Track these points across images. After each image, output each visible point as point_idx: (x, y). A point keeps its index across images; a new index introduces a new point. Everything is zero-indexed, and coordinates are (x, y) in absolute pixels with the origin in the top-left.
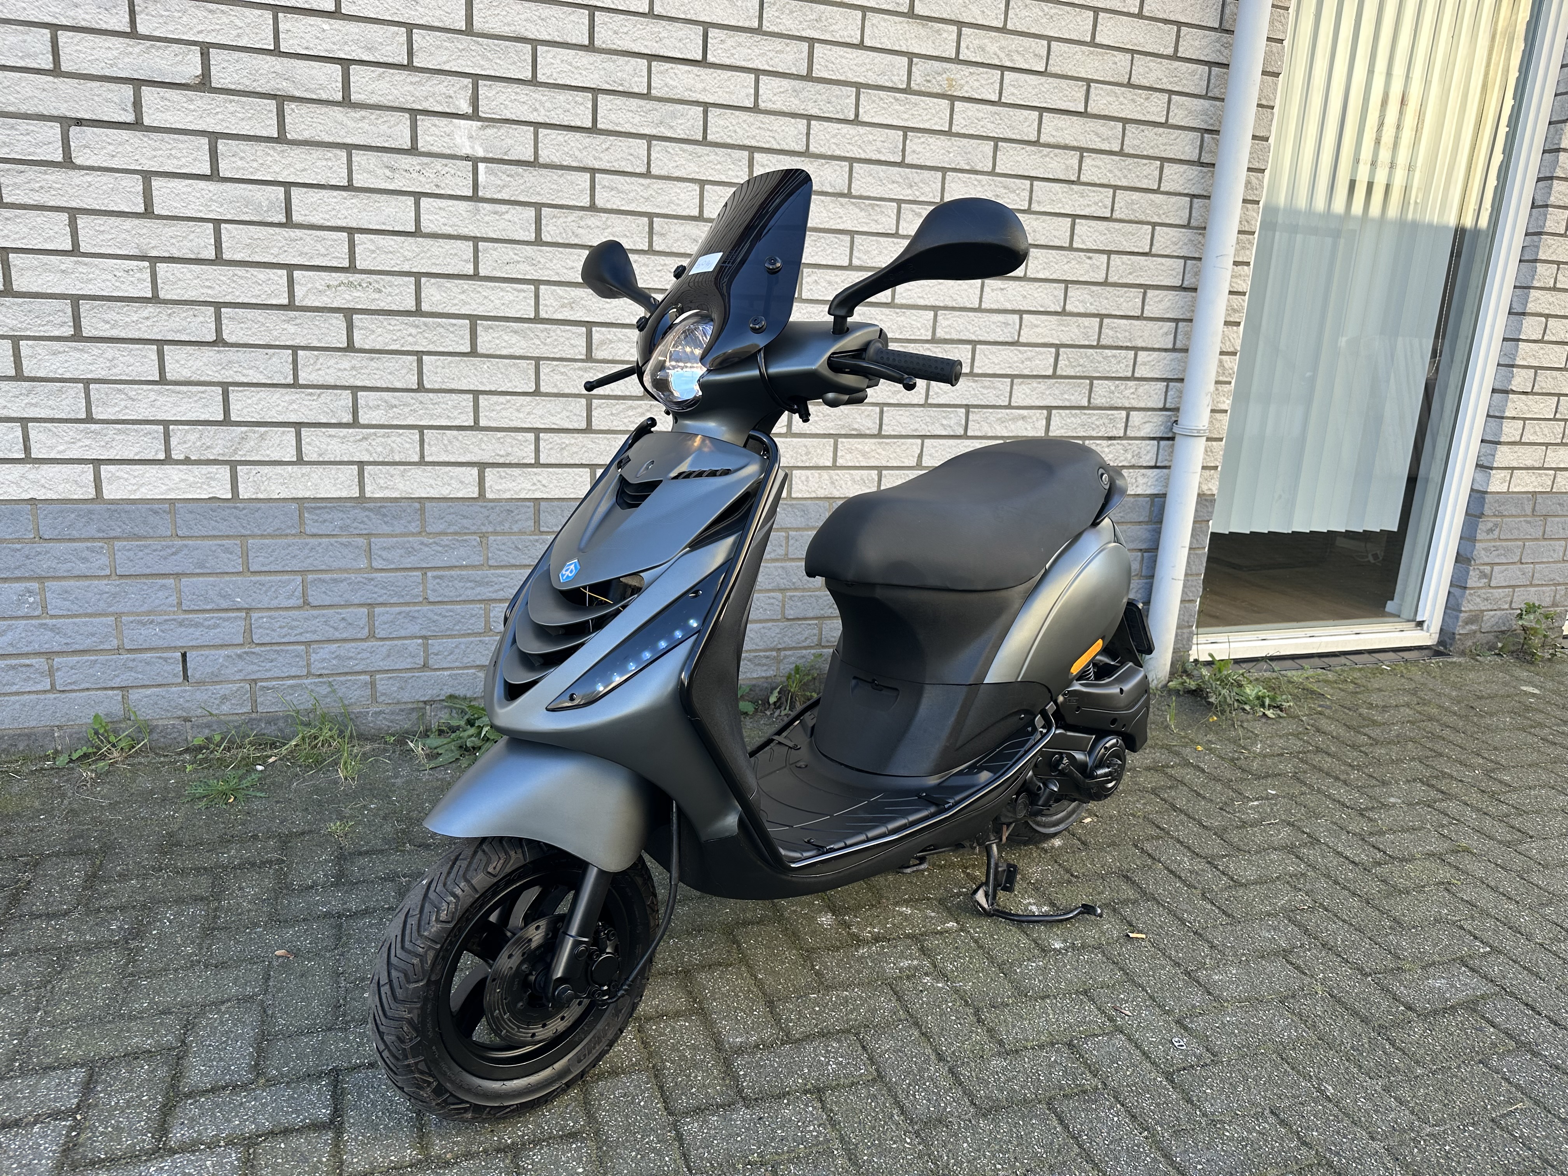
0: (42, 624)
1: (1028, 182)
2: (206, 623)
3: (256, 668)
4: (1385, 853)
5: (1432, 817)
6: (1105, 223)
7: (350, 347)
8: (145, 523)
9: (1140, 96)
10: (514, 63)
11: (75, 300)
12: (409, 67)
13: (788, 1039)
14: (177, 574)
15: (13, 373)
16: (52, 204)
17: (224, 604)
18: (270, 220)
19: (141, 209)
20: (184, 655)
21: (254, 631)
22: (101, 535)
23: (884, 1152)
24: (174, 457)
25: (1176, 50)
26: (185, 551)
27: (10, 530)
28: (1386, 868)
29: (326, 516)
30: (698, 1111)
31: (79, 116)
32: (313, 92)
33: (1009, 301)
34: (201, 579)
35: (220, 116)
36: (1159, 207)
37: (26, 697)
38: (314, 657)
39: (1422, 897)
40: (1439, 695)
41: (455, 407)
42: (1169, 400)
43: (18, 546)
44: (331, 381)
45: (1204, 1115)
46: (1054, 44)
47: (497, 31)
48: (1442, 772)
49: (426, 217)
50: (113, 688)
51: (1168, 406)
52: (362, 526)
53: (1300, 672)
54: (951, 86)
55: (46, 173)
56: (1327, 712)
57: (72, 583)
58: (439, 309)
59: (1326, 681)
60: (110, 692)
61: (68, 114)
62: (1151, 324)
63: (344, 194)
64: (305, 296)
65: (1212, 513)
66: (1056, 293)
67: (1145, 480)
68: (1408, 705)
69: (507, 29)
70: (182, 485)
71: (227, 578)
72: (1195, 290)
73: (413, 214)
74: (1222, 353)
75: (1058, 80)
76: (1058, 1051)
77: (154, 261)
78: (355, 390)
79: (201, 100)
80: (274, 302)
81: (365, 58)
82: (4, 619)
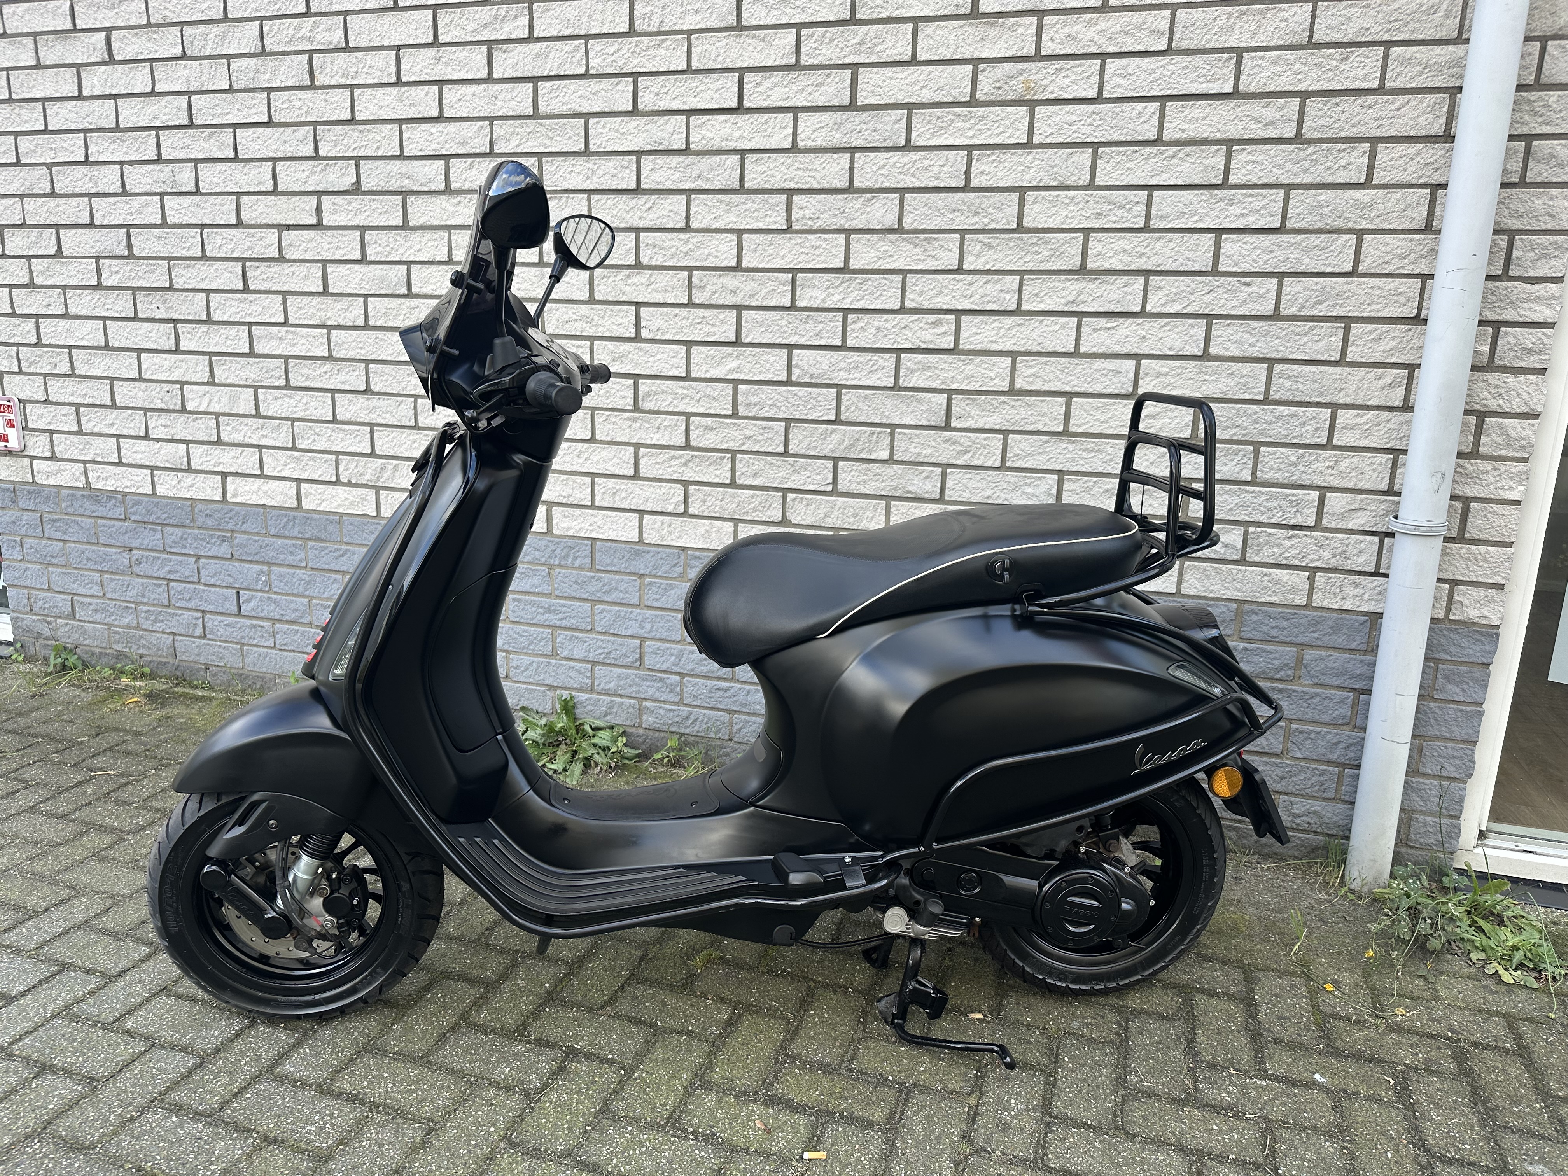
22: (301, 536)
24: (342, 480)
31: (287, 223)
32: (425, 185)
35: (367, 213)
54: (1028, 89)
55: (270, 267)
61: (281, 222)
62: (1362, 371)
66: (1193, 331)
67: (1358, 591)
75: (1189, 58)
81: (460, 152)
82: (249, 590)
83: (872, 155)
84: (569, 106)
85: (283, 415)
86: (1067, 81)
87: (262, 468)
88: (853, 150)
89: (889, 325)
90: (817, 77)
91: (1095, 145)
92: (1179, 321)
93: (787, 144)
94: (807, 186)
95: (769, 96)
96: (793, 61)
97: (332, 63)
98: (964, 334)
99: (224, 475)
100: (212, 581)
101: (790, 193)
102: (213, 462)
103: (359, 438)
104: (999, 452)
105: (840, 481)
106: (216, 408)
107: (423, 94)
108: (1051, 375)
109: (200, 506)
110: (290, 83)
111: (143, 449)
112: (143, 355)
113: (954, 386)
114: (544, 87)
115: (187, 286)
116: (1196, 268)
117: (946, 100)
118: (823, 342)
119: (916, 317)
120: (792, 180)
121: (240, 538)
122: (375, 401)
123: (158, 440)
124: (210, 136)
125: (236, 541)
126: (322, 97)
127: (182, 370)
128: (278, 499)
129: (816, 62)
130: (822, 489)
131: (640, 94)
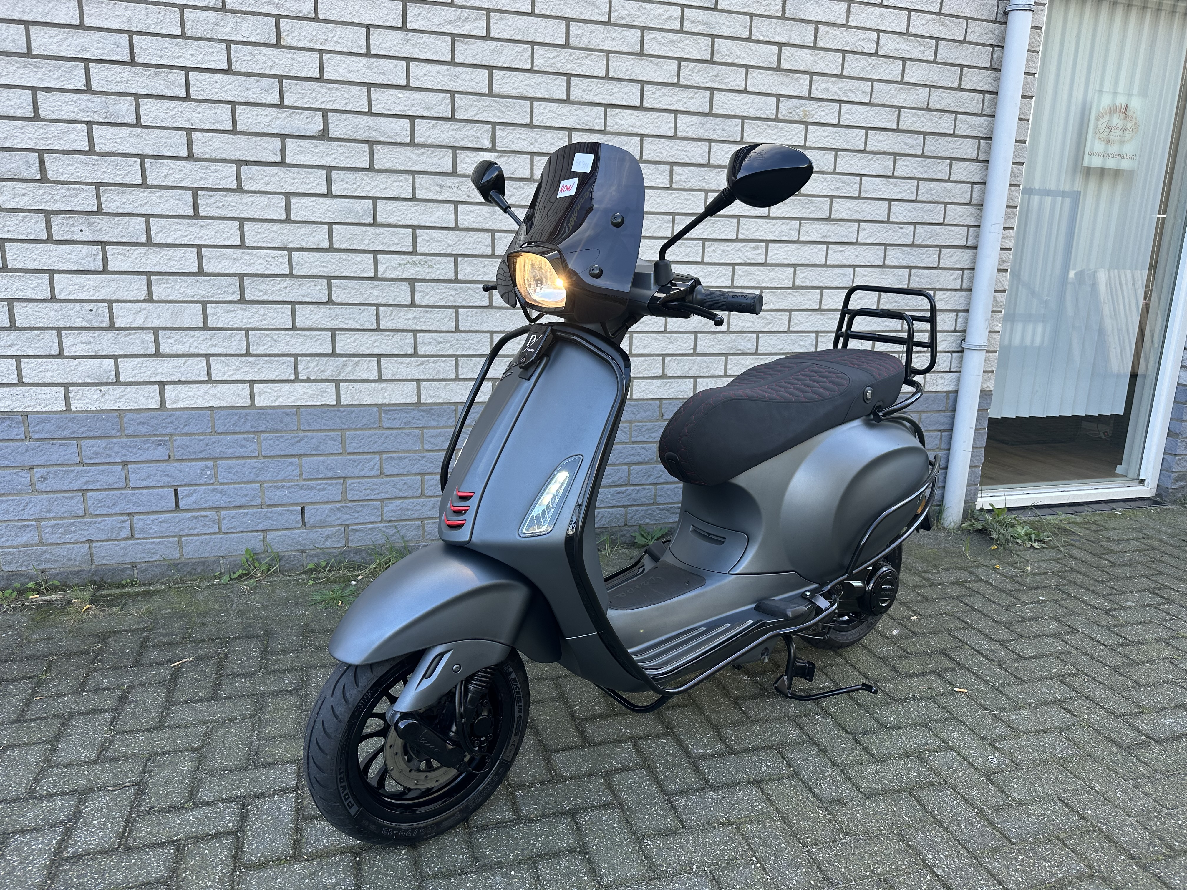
0: (214, 489)
1: (858, 178)
2: (318, 487)
3: (348, 517)
4: (1125, 638)
5: (1157, 615)
6: (912, 204)
7: (413, 304)
8: (281, 421)
9: (935, 115)
10: (519, 114)
11: (241, 277)
12: (452, 119)
13: (732, 751)
14: (301, 455)
15: (201, 325)
16: (229, 215)
17: (330, 475)
18: (364, 222)
19: (283, 217)
20: (303, 509)
21: (348, 492)
22: (253, 430)
23: (807, 818)
24: (300, 378)
25: (960, 84)
26: (306, 440)
27: (197, 427)
28: (1127, 649)
29: (396, 416)
30: (682, 793)
31: (248, 159)
32: (391, 138)
33: (845, 259)
34: (315, 458)
35: (334, 156)
36: (950, 191)
37: (203, 537)
38: (386, 509)
39: (1154, 667)
40: (1159, 532)
41: (478, 342)
42: (958, 325)
43: (202, 438)
44: (401, 327)
45: (1014, 800)
46: (876, 84)
47: (508, 93)
48: (1163, 585)
49: (462, 217)
50: (257, 531)
51: (957, 329)
52: (418, 422)
53: (1055, 517)
54: (805, 115)
55: (226, 196)
56: (1077, 544)
57: (234, 461)
58: (469, 278)
59: (1075, 523)
60: (256, 534)
61: (241, 158)
62: (945, 272)
63: (410, 203)
64: (385, 271)
65: (990, 403)
66: (878, 253)
67: (943, 381)
68: (1136, 539)
69: (514, 91)
70: (306, 396)
71: (332, 457)
72: (976, 248)
73: (453, 216)
74: (996, 291)
75: (878, 108)
76: (911, 760)
77: (290, 250)
78: (415, 332)
79: (323, 146)
80: (365, 275)
81: (425, 114)
82: (191, 485)
83: (721, 145)
84: (518, 91)
85: (236, 326)
86: (823, 113)
87: (209, 374)
88: (710, 141)
89: (729, 249)
90: (690, 93)
91: (836, 150)
92: (872, 247)
93: (671, 133)
94: (683, 161)
95: (660, 101)
96: (676, 81)
97: (300, 28)
98: (770, 254)
99: (162, 384)
100: (145, 483)
101: (672, 164)
102: (149, 373)
103: (318, 343)
104: (787, 322)
105: (698, 346)
106: (156, 323)
107: (391, 66)
108: (813, 278)
109: (131, 415)
110: (253, 39)
111: (55, 367)
112: (56, 276)
113: (764, 285)
114: (498, 75)
115: (120, 211)
116: (880, 219)
117: (763, 116)
118: (690, 260)
119: (744, 244)
120: (673, 156)
121: (179, 441)
122: (337, 310)
123: (74, 357)
124: (156, 75)
125: (176, 444)
126: (289, 56)
127: (112, 290)
128: (229, 400)
129: (689, 84)
130: (687, 352)
131: (572, 89)
